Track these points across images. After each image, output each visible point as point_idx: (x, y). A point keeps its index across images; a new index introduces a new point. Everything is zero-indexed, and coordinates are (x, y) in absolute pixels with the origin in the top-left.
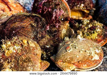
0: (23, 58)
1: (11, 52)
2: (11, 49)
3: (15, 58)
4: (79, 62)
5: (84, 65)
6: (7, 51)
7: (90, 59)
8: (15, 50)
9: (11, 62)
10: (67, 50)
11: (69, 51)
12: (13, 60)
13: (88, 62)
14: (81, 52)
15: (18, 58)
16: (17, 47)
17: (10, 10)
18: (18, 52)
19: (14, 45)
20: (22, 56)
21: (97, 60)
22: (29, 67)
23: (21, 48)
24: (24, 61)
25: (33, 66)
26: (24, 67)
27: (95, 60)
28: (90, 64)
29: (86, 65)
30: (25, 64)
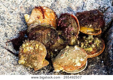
0: (33, 56)
1: (27, 51)
2: (28, 48)
3: (28, 55)
4: (65, 66)
5: (68, 69)
6: (25, 49)
7: (73, 65)
8: (30, 50)
9: (25, 56)
10: (61, 57)
11: (62, 58)
12: (27, 56)
13: (71, 67)
14: (69, 59)
15: (30, 56)
16: (32, 48)
17: (44, 18)
18: (31, 51)
19: (30, 46)
20: (32, 55)
21: (78, 67)
22: (35, 63)
23: (33, 49)
24: (33, 59)
25: (37, 63)
26: (32, 62)
27: (77, 66)
28: (72, 69)
29: (69, 69)
30: (33, 60)
